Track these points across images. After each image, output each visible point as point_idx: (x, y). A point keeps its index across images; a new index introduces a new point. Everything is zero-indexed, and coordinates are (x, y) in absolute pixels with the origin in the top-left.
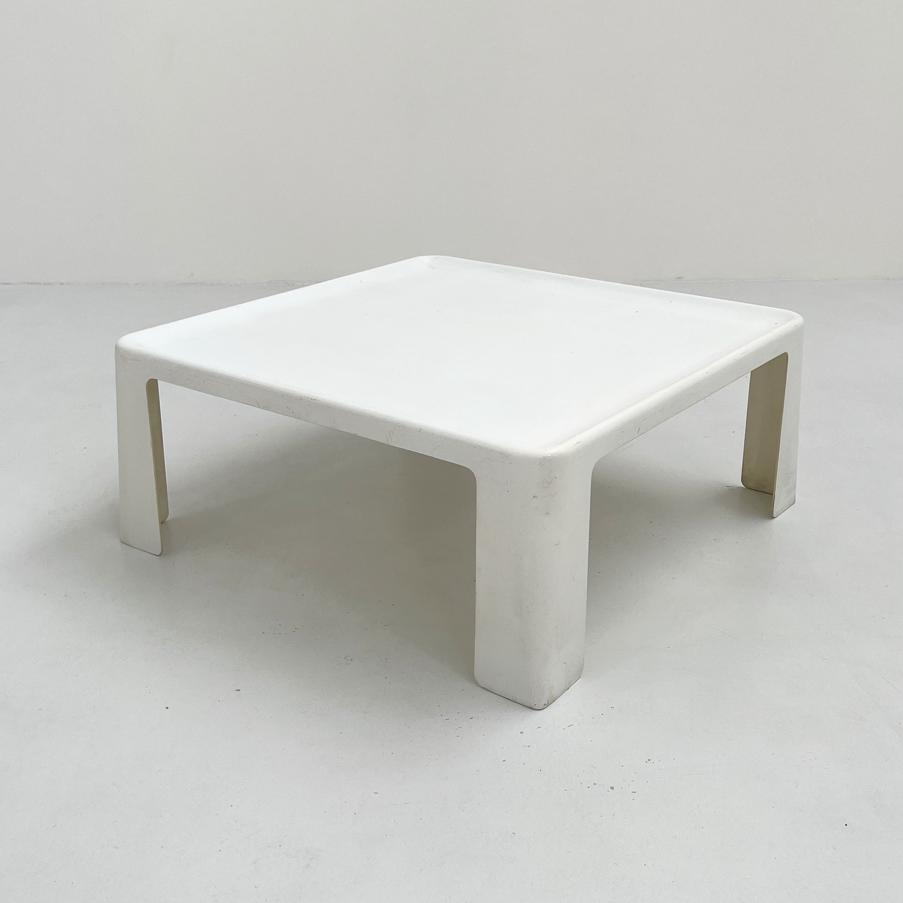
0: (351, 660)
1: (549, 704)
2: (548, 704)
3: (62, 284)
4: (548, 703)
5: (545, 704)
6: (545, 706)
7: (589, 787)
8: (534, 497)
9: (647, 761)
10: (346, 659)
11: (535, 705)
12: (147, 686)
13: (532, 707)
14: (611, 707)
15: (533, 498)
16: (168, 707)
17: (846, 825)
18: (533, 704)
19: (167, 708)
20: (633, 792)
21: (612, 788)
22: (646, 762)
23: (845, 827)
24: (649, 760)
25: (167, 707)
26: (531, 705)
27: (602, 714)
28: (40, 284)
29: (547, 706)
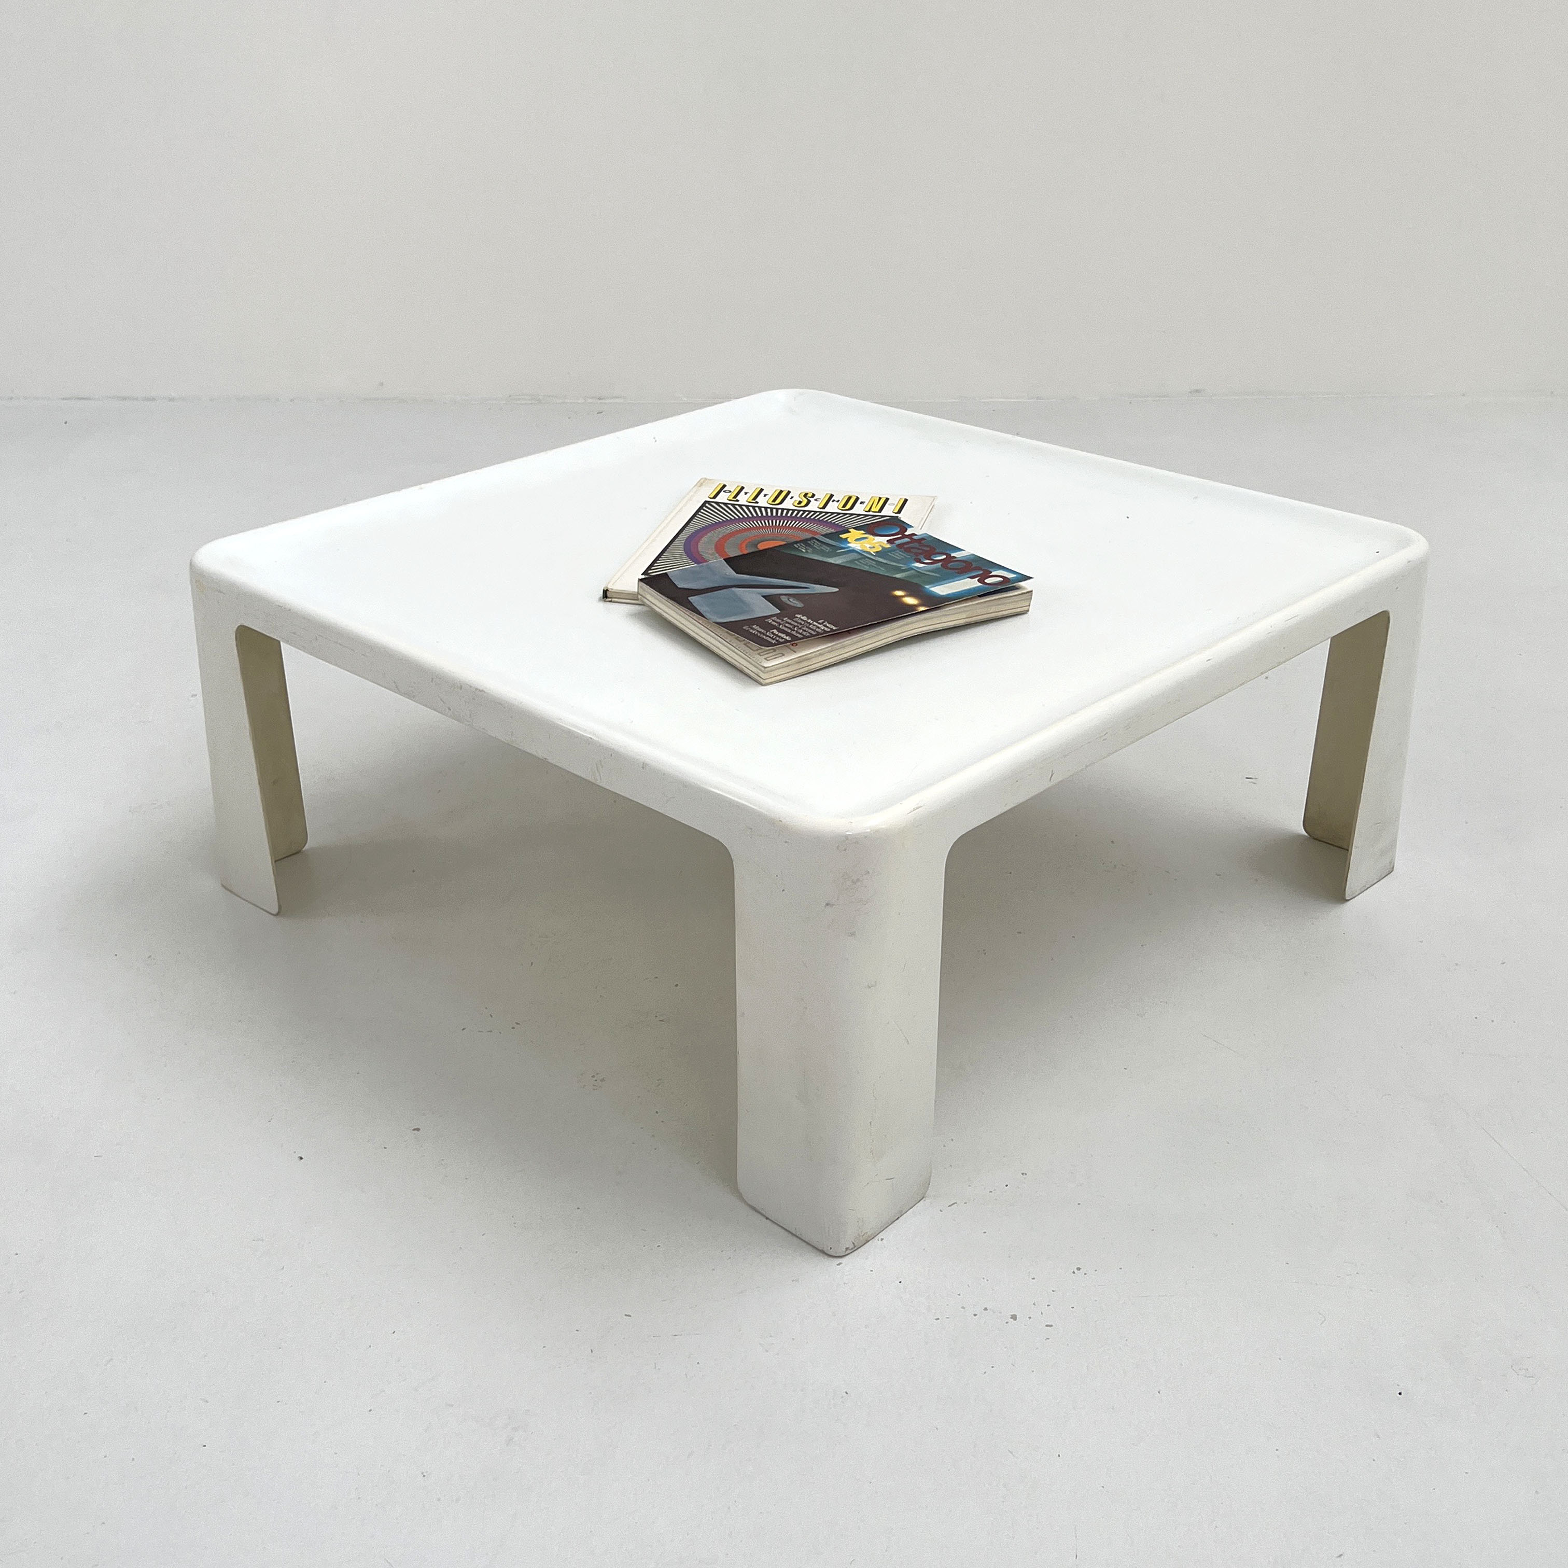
0: (602, 1080)
1: (856, 1248)
2: (852, 1249)
3: (172, 400)
4: (855, 1246)
5: (847, 1249)
6: (848, 1252)
7: (975, 1315)
8: (827, 904)
9: (1076, 1271)
10: (594, 1079)
11: (831, 1248)
12: (271, 1119)
13: (825, 1250)
14: (1023, 1174)
15: (825, 906)
16: (303, 1157)
17: (1400, 1394)
18: (828, 1247)
19: (301, 1158)
20: (1047, 1326)
21: (1014, 1317)
22: (1074, 1272)
23: (1398, 1397)
24: (1079, 1269)
25: (300, 1156)
26: (823, 1248)
27: (1007, 1186)
28: (137, 399)
29: (853, 1250)
